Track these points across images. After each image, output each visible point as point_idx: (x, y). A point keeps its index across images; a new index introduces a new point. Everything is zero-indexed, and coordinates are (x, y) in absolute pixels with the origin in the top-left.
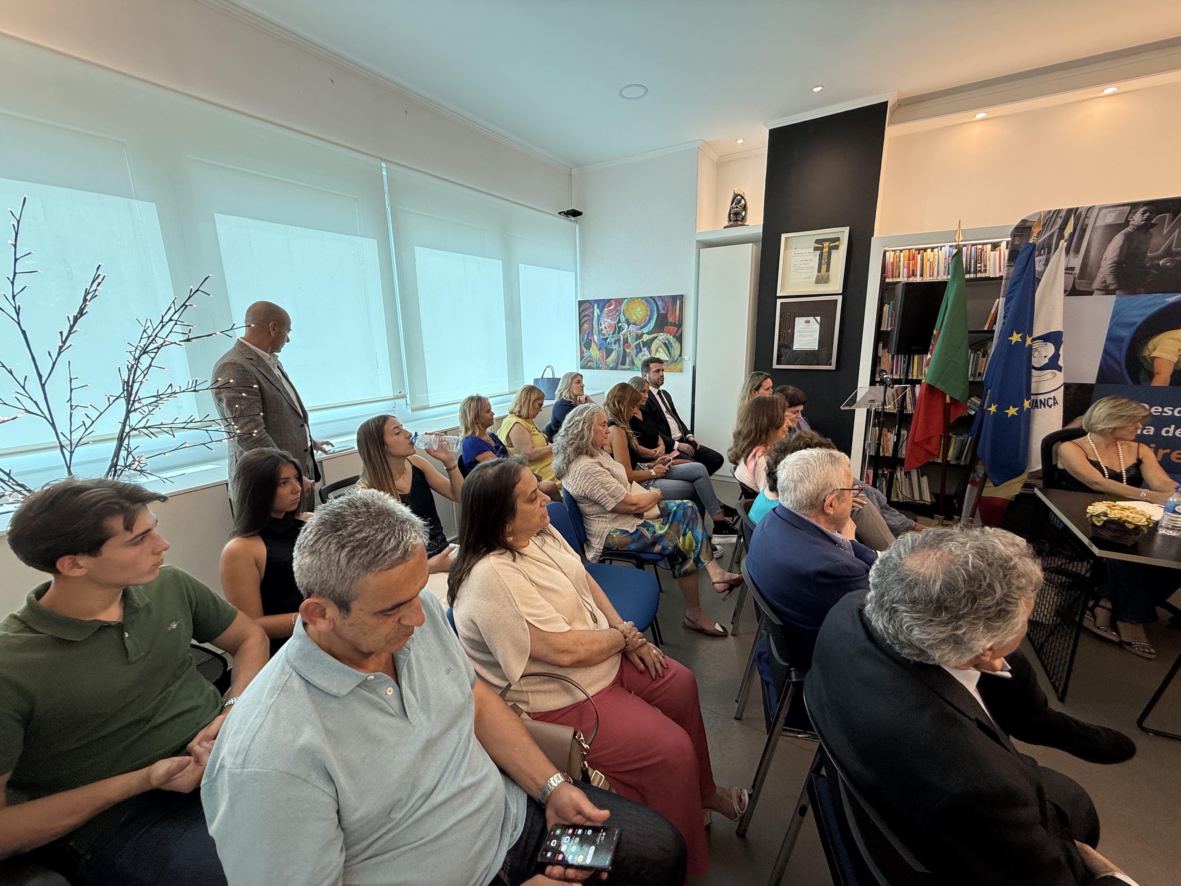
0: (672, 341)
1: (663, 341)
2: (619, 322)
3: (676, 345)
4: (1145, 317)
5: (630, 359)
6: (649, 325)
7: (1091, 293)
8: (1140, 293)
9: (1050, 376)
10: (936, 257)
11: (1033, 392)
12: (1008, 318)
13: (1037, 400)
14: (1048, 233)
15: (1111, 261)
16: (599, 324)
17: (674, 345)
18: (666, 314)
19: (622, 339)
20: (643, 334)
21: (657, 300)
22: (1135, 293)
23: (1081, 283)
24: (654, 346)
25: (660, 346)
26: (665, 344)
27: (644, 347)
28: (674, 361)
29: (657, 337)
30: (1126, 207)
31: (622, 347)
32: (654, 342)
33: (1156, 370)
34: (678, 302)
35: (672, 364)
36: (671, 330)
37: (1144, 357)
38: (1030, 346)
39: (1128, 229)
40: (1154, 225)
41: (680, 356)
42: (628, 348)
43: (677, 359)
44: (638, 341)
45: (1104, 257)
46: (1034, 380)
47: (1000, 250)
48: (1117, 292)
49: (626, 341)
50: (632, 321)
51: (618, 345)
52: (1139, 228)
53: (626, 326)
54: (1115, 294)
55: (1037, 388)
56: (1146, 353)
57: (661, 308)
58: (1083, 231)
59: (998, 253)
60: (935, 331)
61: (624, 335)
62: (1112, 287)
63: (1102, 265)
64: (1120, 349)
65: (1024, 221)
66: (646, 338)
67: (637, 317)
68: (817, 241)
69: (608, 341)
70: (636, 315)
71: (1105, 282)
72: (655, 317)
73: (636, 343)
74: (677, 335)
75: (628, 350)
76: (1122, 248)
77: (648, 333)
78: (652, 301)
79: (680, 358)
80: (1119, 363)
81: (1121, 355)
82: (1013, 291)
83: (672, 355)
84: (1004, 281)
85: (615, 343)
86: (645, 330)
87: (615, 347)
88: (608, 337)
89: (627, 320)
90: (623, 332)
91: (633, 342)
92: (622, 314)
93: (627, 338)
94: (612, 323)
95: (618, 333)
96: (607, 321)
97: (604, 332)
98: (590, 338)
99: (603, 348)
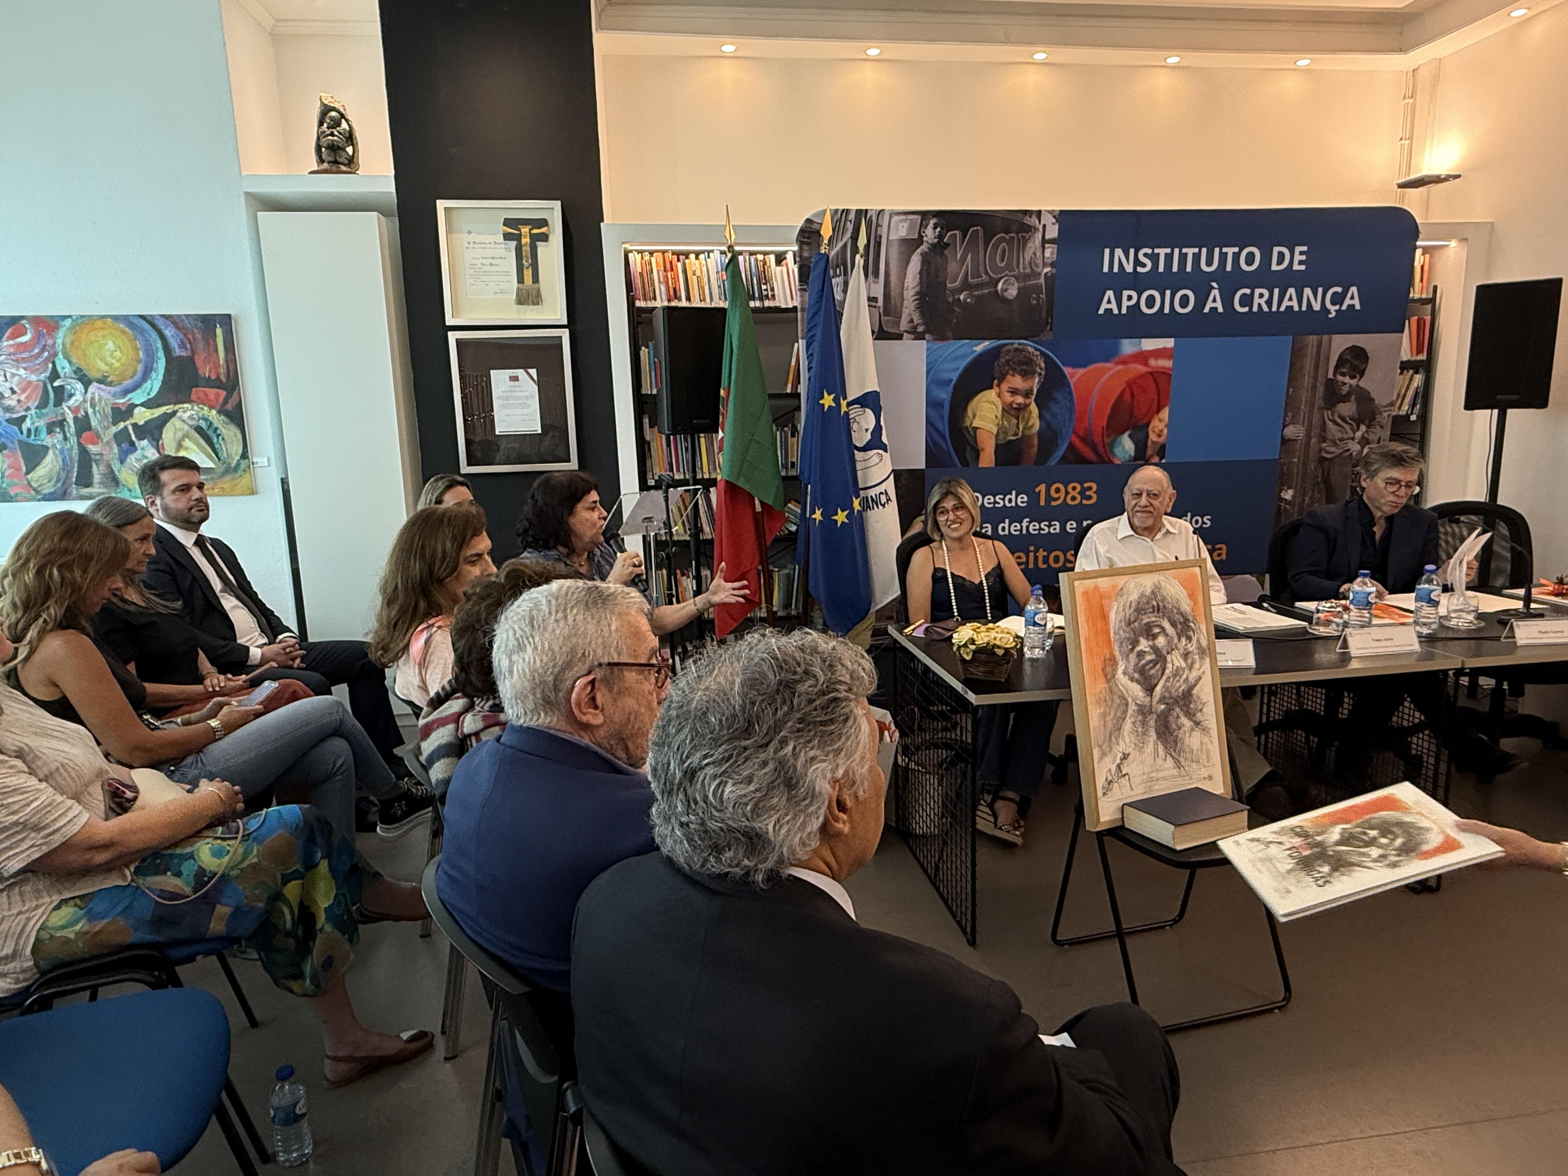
0: (216, 424)
1: (192, 423)
2: (55, 375)
3: (229, 432)
4: (959, 372)
5: (102, 468)
6: (148, 385)
7: (899, 337)
8: (948, 339)
9: (876, 459)
10: (704, 269)
11: (861, 486)
12: (813, 370)
13: (867, 498)
14: (840, 244)
15: (913, 292)
17: (223, 430)
18: (191, 358)
19: (71, 421)
20: (134, 406)
21: (160, 324)
22: (943, 338)
23: (887, 321)
24: (169, 435)
25: (186, 436)
26: (199, 430)
27: (140, 439)
28: (230, 470)
29: (174, 413)
30: (916, 217)
31: (73, 440)
32: (169, 425)
33: (980, 446)
34: (219, 331)
35: (227, 478)
36: (212, 397)
37: (967, 428)
38: (847, 414)
39: (922, 247)
40: (947, 245)
41: (245, 456)
42: (95, 443)
43: (238, 464)
44: (122, 425)
45: (906, 285)
46: (859, 466)
47: (787, 265)
48: (927, 336)
49: (83, 425)
50: (93, 374)
51: (60, 436)
52: (934, 247)
53: (79, 386)
54: (924, 339)
55: (865, 478)
56: (968, 424)
57: (174, 343)
58: (878, 244)
59: (785, 269)
60: (722, 393)
61: (75, 410)
62: (921, 329)
63: (905, 297)
64: (942, 417)
65: (808, 221)
66: (142, 416)
67: (111, 365)
68: (508, 222)
69: (26, 425)
70: (103, 359)
71: (911, 321)
72: (161, 364)
73: (114, 429)
74: (229, 407)
75: (93, 449)
76: (921, 273)
77: (148, 405)
78: (147, 326)
79: (244, 463)
80: (943, 437)
81: (944, 426)
82: (812, 327)
83: (224, 455)
84: (799, 314)
85: (50, 431)
86: (138, 397)
87: (51, 441)
88: (25, 416)
89: (78, 371)
90: (71, 403)
91: (106, 428)
92: (61, 357)
93: (86, 416)
94: (34, 379)
95: (58, 405)
96: (15, 374)
97: (10, 402)
99: (13, 445)
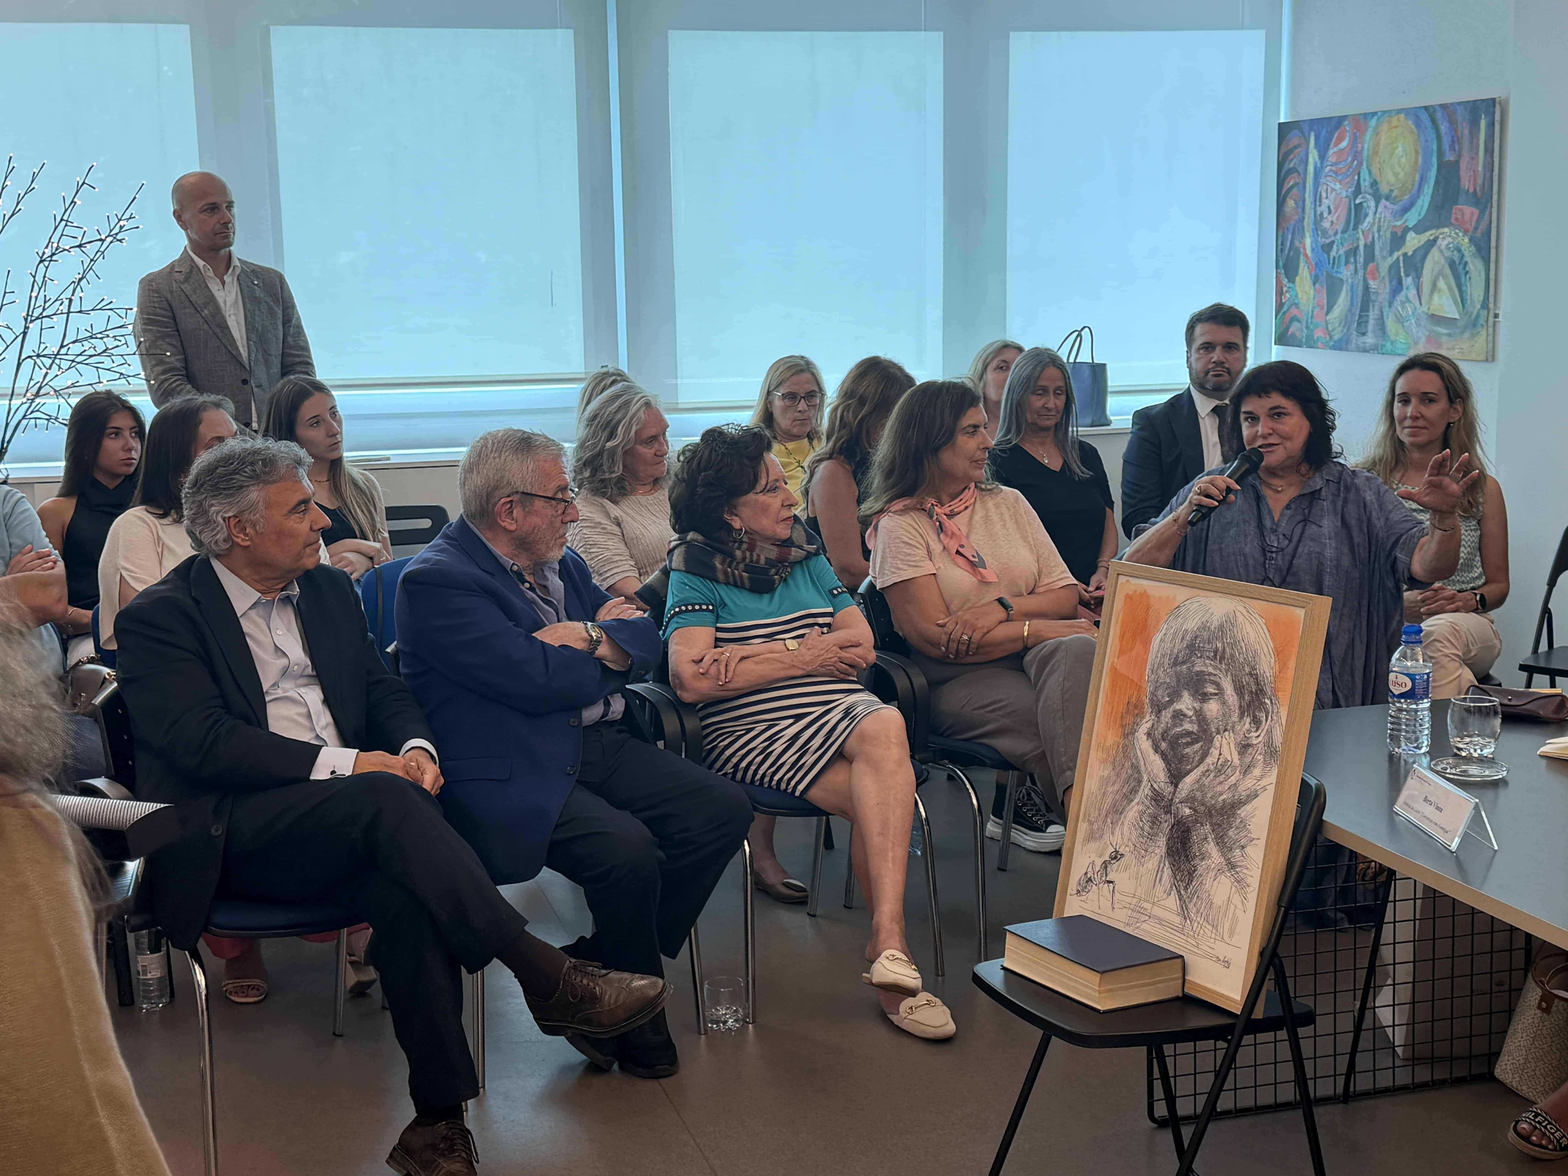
0: (1466, 256)
1: (1448, 254)
2: (1358, 189)
3: (1475, 267)
5: (1377, 312)
16: (1317, 200)
17: (1471, 267)
18: (1457, 163)
21: (1439, 116)
24: (1428, 272)
25: (1441, 273)
26: (1452, 263)
28: (1472, 325)
29: (1435, 240)
31: (1361, 273)
32: (1429, 257)
34: (1483, 124)
35: (1466, 335)
36: (1467, 219)
41: (1485, 304)
42: (1374, 279)
43: (1478, 316)
44: (1396, 255)
49: (1370, 254)
50: (1383, 188)
53: (1372, 204)
57: (1446, 144)
61: (1366, 235)
66: (1413, 242)
67: (1397, 176)
69: (1333, 253)
70: (1392, 168)
72: (1433, 173)
75: (1373, 284)
77: (1419, 229)
78: (1428, 121)
79: (1483, 313)
83: (1468, 301)
86: (1413, 218)
88: (1333, 242)
89: (1374, 184)
90: (1365, 225)
91: (1384, 258)
92: (1365, 166)
93: (1373, 242)
94: (1344, 194)
95: (1355, 228)
96: (1333, 190)
97: (1326, 224)
98: (1297, 243)
99: (1323, 278)
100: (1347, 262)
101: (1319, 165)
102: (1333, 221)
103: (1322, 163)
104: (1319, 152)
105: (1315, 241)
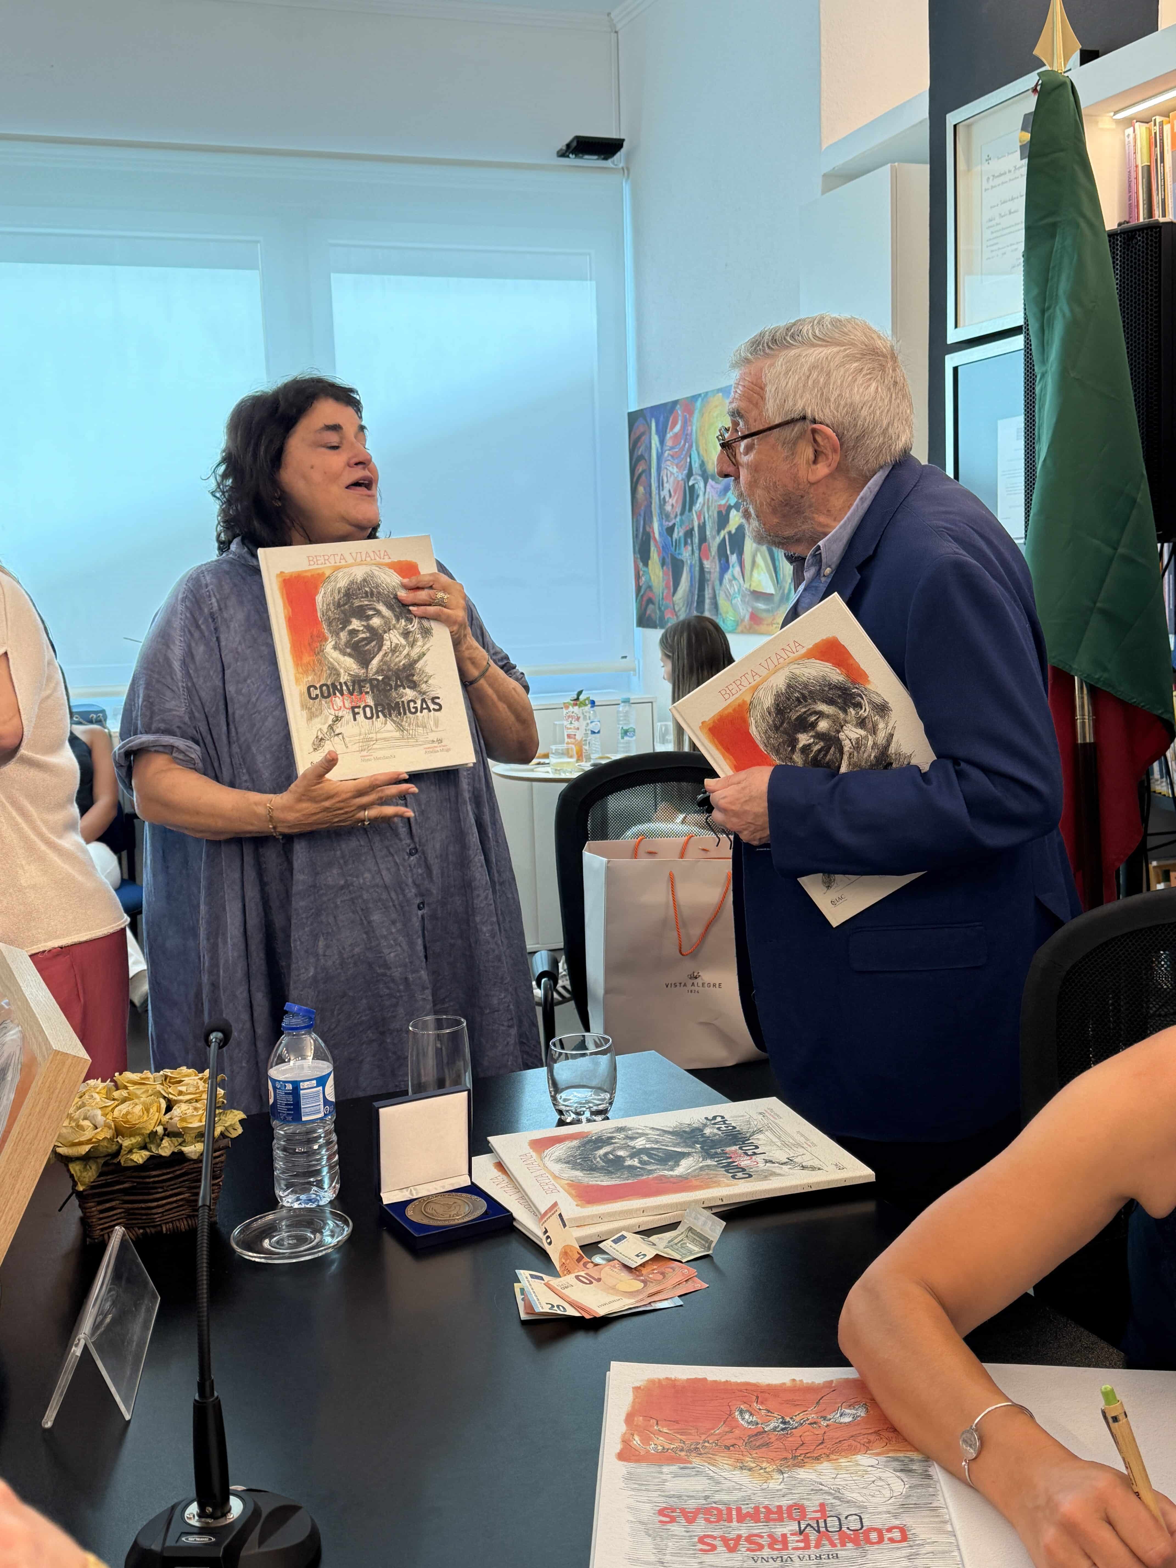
2: (690, 472)
16: (660, 485)
19: (696, 529)
20: (729, 508)
24: (748, 548)
27: (732, 553)
28: (784, 598)
31: (696, 554)
35: (781, 609)
42: (707, 558)
44: (723, 533)
49: (702, 534)
51: (690, 548)
53: (702, 484)
61: (699, 516)
66: (734, 521)
68: (1027, 123)
69: (675, 536)
73: (718, 540)
75: (706, 565)
83: (781, 576)
87: (685, 554)
88: (674, 524)
89: (702, 464)
90: (697, 507)
91: (714, 538)
92: (694, 448)
93: (704, 523)
94: (680, 478)
95: (690, 510)
96: (672, 473)
97: (668, 508)
98: (648, 529)
99: (668, 560)
100: (686, 543)
101: (660, 450)
102: (673, 504)
103: (662, 449)
104: (659, 437)
105: (661, 525)
